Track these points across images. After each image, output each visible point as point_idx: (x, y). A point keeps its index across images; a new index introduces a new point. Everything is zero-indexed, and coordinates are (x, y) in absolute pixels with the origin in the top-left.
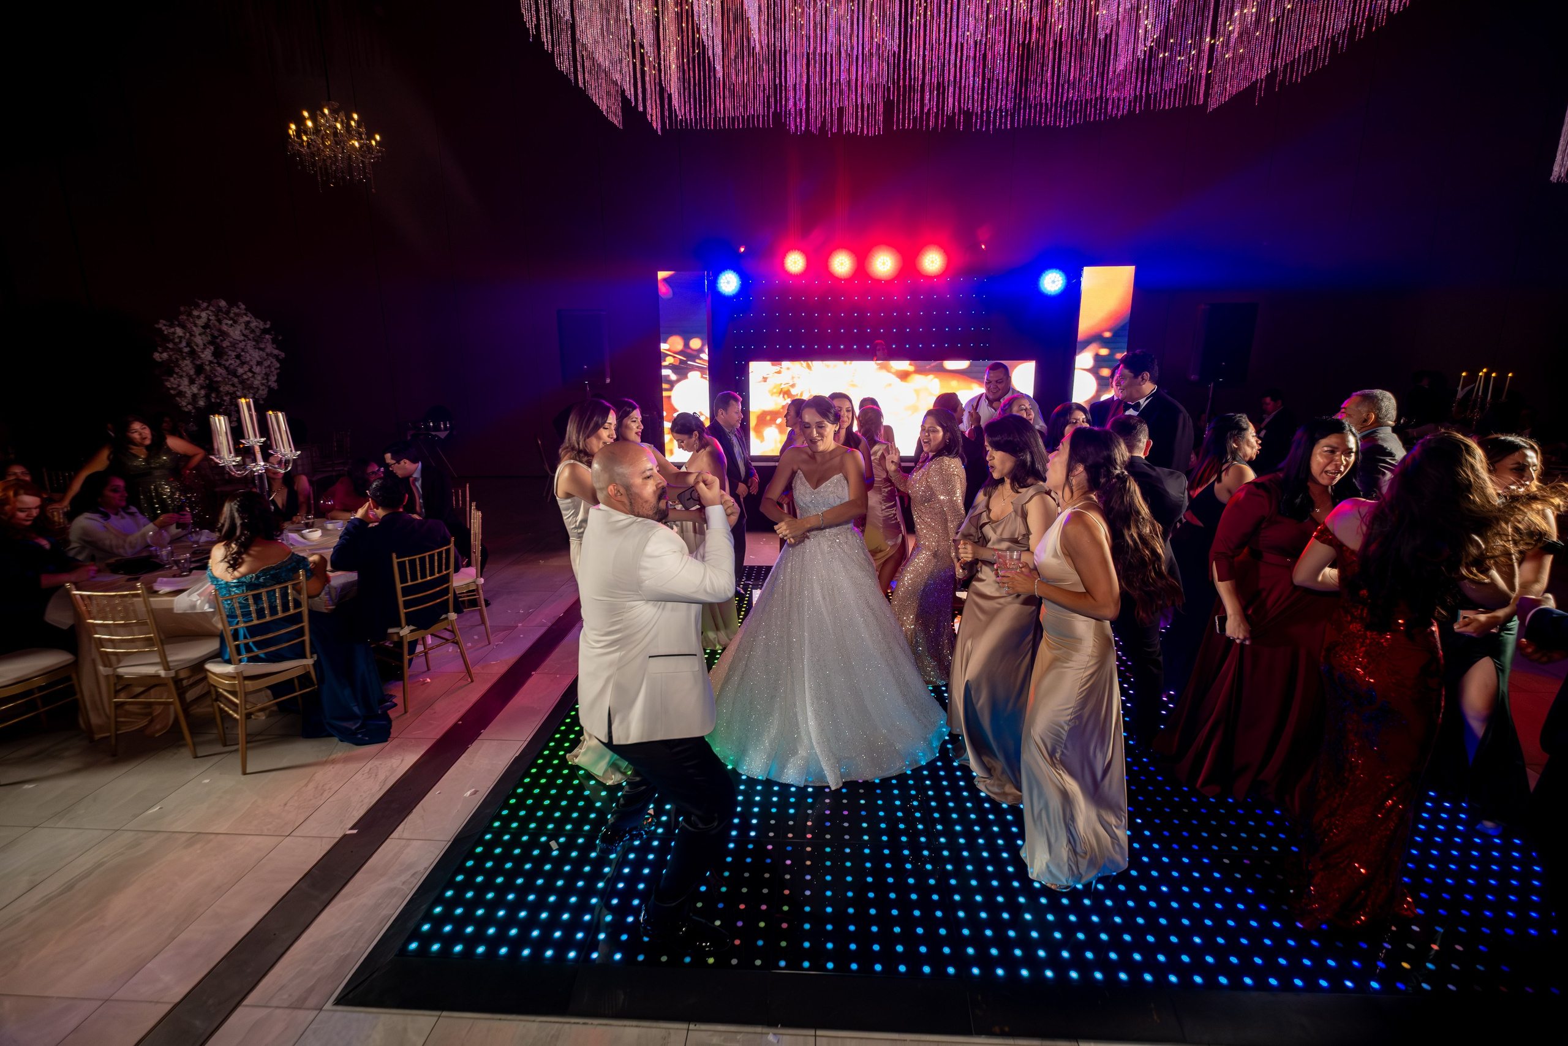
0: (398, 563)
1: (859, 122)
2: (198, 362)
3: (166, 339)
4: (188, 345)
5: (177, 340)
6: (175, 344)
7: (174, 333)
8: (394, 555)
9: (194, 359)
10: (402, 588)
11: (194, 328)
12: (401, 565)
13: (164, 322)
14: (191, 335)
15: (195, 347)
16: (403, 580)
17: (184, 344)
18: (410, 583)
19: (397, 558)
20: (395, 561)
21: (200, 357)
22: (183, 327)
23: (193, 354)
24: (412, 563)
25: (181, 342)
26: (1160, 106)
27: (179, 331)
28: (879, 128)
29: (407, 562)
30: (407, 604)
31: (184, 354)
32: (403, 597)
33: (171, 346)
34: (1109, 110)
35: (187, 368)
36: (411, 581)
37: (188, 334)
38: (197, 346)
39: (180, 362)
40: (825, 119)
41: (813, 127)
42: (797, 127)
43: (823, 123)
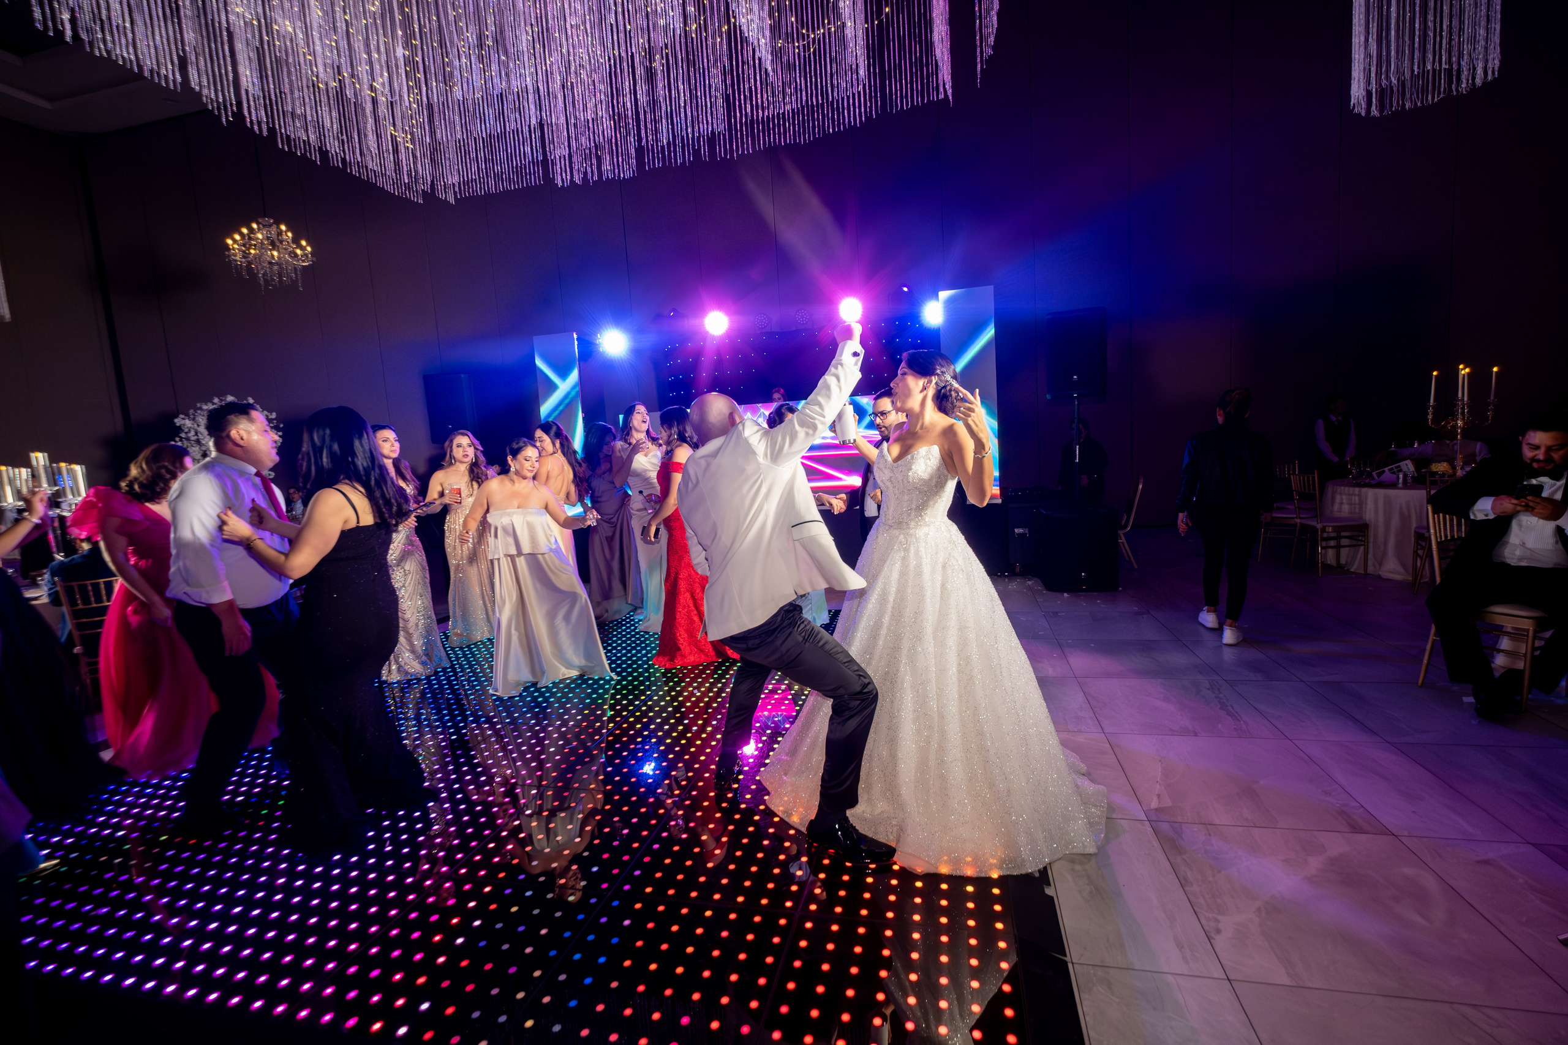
2: (204, 448)
3: (179, 429)
4: (196, 434)
5: (186, 430)
6: (186, 433)
7: (184, 425)
9: (201, 446)
11: (200, 420)
13: (182, 416)
14: (198, 426)
15: (201, 437)
17: (192, 433)
21: (203, 445)
22: (194, 419)
23: (198, 442)
25: (189, 431)
27: (188, 423)
31: (193, 442)
33: (183, 435)
35: (194, 454)
37: (196, 425)
38: (202, 435)
39: (189, 449)
40: (586, 167)
41: (577, 179)
42: (562, 180)
43: (585, 173)
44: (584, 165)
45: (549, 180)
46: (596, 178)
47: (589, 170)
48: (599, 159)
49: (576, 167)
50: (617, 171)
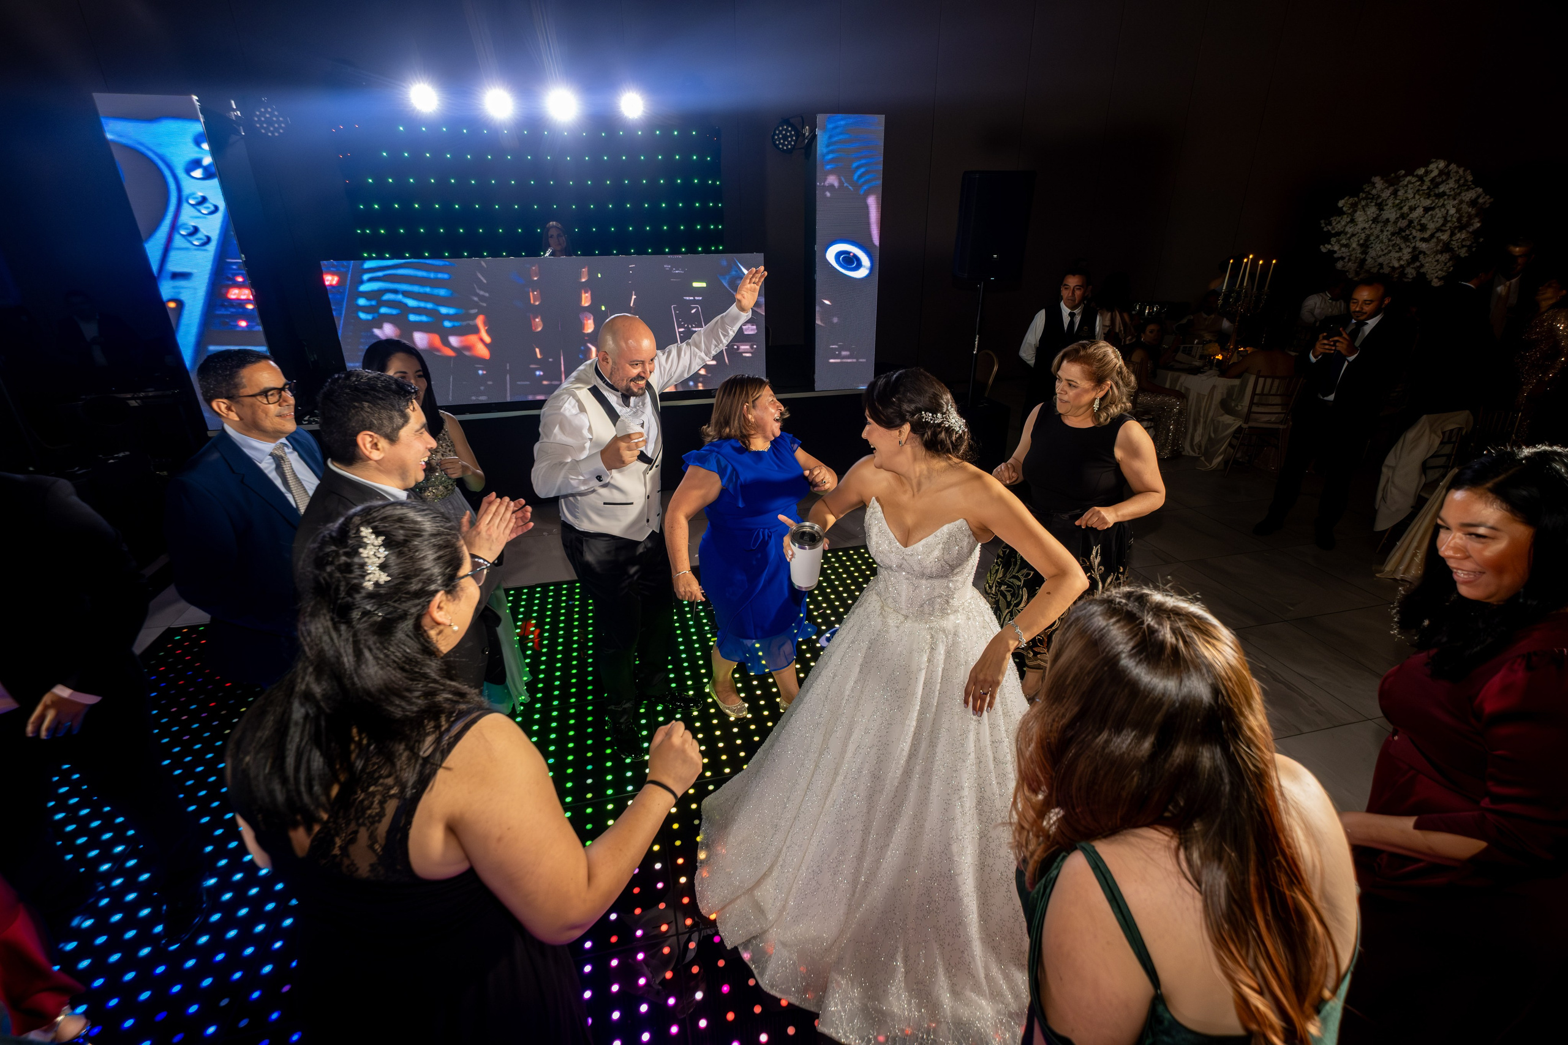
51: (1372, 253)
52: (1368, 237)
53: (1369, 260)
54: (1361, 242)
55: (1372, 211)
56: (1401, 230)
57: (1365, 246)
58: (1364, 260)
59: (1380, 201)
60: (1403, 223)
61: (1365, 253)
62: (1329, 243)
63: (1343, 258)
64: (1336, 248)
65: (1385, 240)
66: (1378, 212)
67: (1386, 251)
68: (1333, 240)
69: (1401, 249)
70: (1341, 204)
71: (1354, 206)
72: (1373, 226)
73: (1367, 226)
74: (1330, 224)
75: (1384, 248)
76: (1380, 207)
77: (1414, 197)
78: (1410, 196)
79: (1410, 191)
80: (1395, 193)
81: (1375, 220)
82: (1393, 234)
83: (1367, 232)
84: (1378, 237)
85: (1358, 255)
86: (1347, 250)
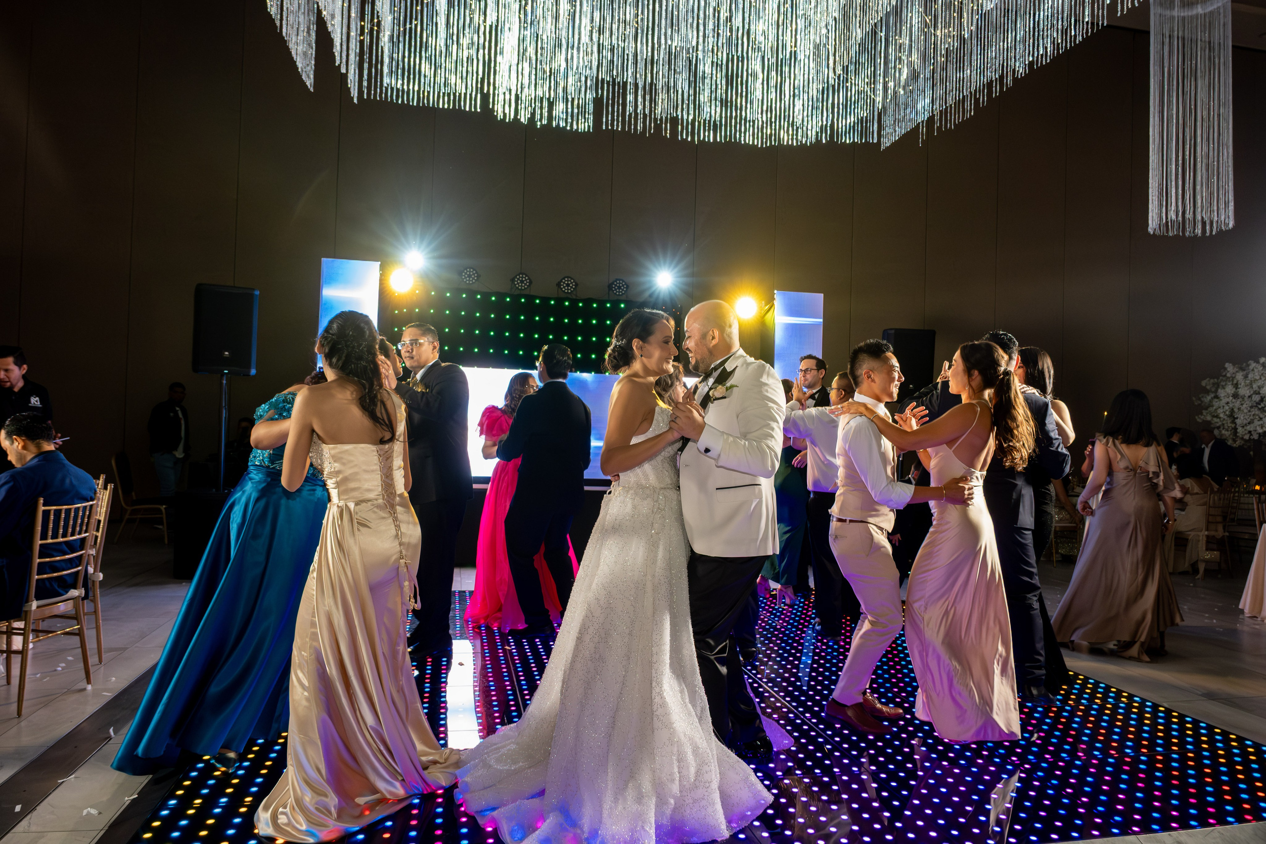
0: (44, 511)
1: (569, 118)
8: (41, 501)
10: (41, 545)
12: (46, 514)
16: (44, 536)
18: (50, 541)
19: (44, 505)
20: (42, 508)
24: (58, 513)
26: (842, 139)
28: (589, 126)
29: (52, 513)
30: (42, 568)
32: (39, 558)
34: (799, 138)
36: (52, 539)
40: (534, 109)
41: (524, 118)
42: (505, 115)
43: (533, 114)
44: (533, 105)
45: (487, 111)
46: (545, 122)
47: (538, 111)
48: (551, 105)
49: (523, 106)
50: (569, 120)
51: (1238, 421)
52: (1232, 410)
53: (1240, 430)
54: (1227, 413)
55: (1230, 389)
56: (1258, 403)
57: (1232, 416)
58: (1235, 429)
59: (1235, 382)
60: (1256, 398)
61: (1233, 422)
62: (1202, 414)
63: (1218, 428)
64: (1209, 418)
65: (1245, 411)
66: (1234, 390)
67: (1249, 420)
68: (1204, 412)
69: (1261, 419)
70: (1204, 383)
71: (1217, 386)
72: (1234, 400)
73: (1227, 400)
74: (1199, 399)
75: (1247, 417)
76: (1236, 386)
77: (1261, 379)
78: (1258, 378)
79: (1257, 374)
80: (1246, 377)
81: (1235, 396)
82: (1251, 407)
83: (1231, 405)
84: (1239, 409)
85: (1230, 425)
86: (1218, 420)
